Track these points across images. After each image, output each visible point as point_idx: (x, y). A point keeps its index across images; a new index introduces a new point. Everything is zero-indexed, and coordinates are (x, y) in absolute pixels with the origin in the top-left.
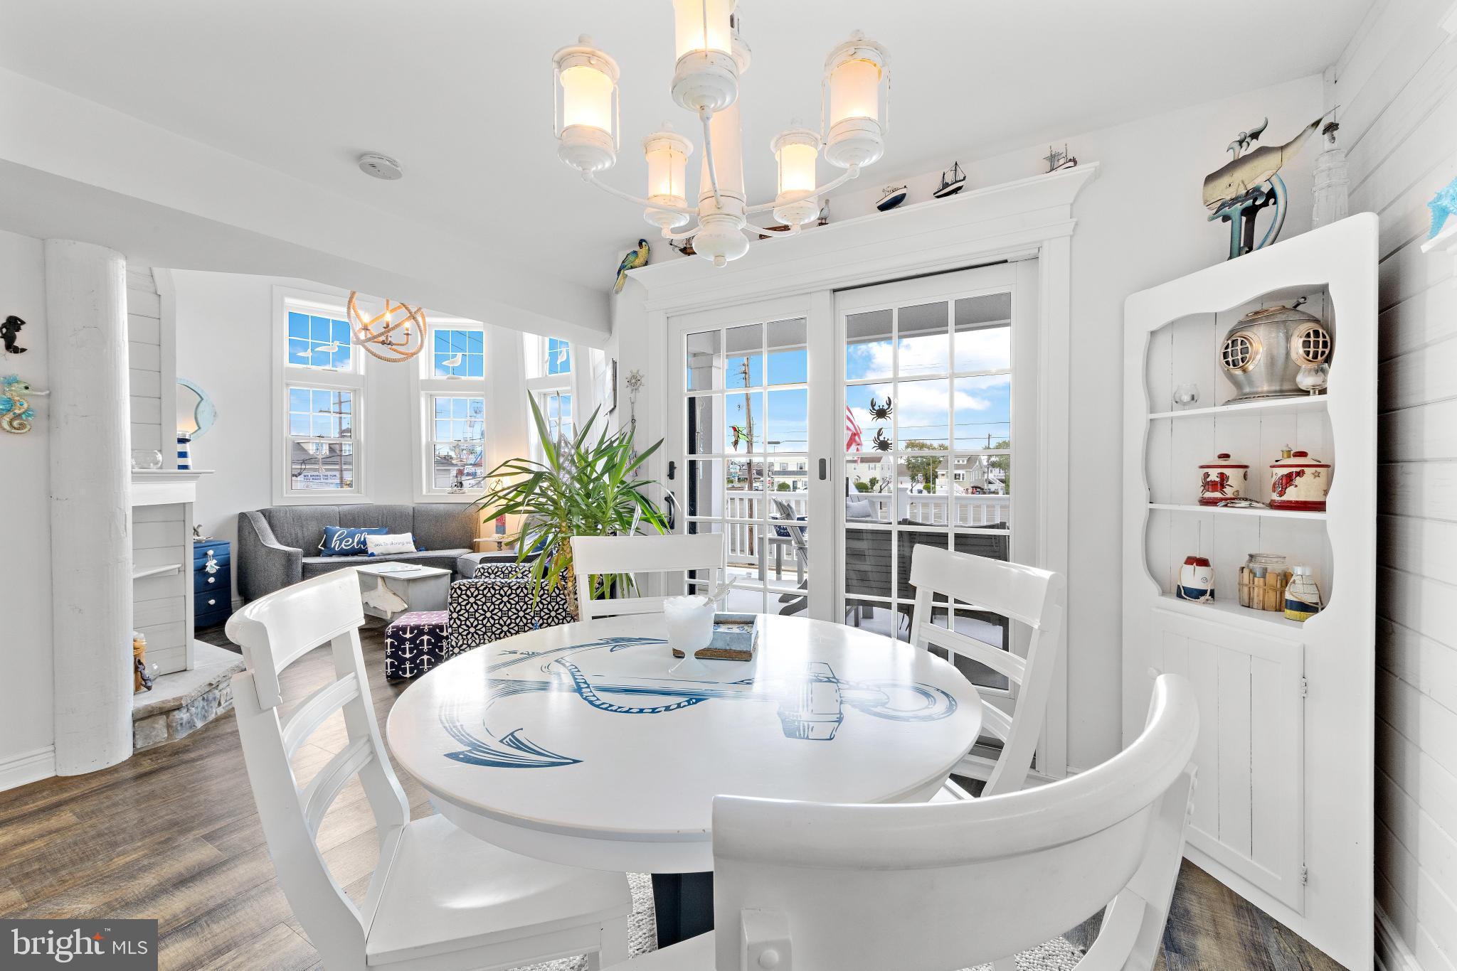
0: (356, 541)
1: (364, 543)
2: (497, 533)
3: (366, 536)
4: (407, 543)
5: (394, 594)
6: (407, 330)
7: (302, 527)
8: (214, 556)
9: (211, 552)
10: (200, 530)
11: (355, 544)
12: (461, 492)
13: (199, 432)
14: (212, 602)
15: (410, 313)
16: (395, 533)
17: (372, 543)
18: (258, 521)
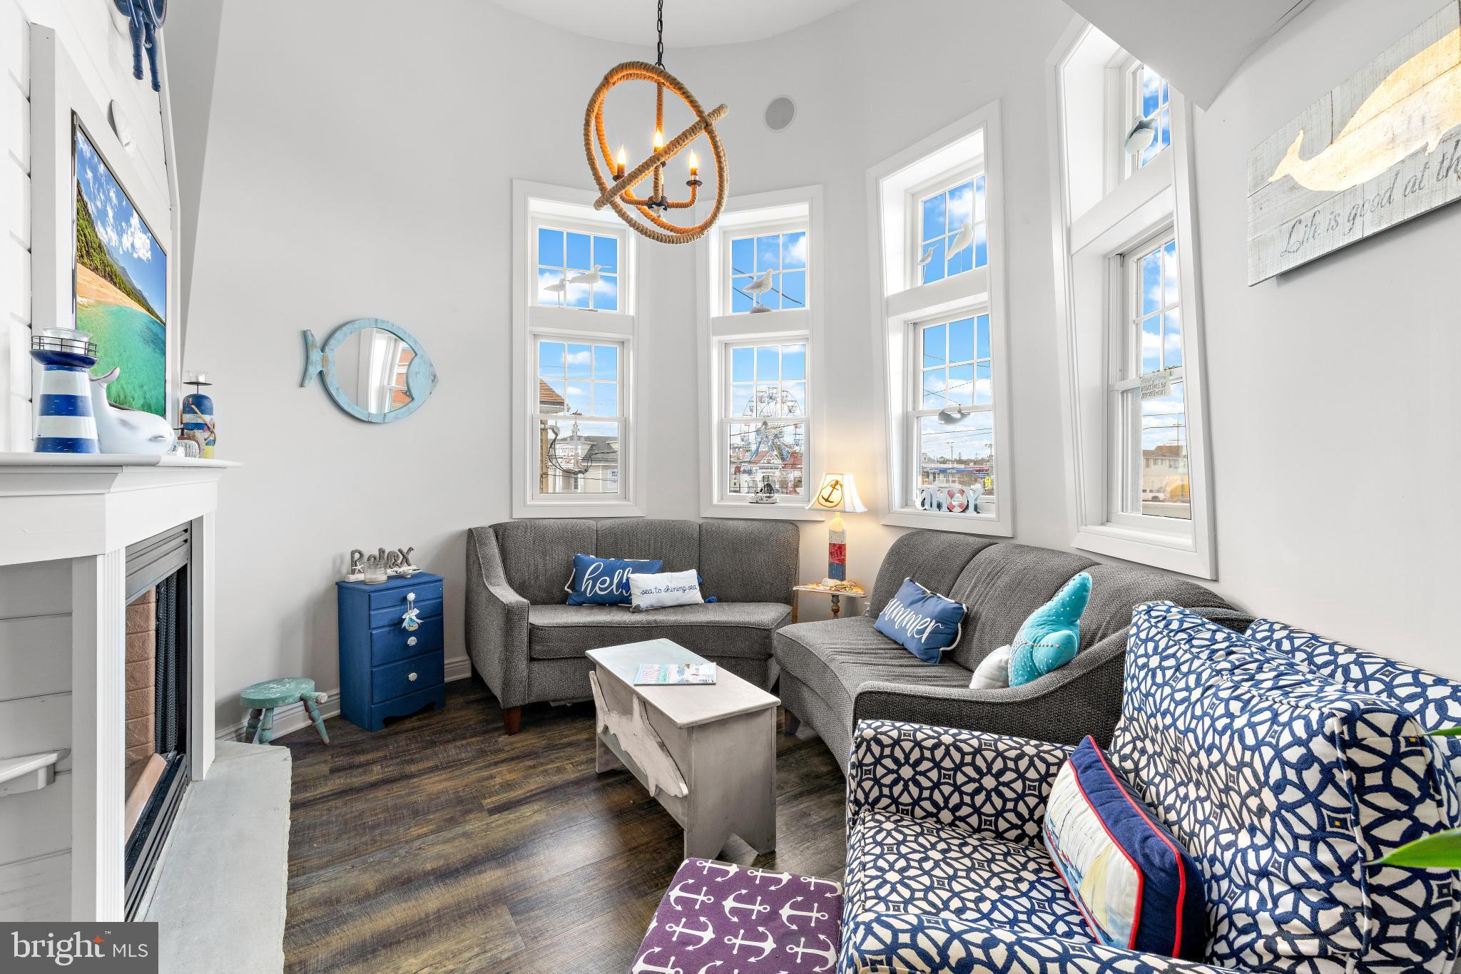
0: (615, 581)
1: (626, 586)
2: (831, 576)
3: (630, 575)
4: (691, 588)
5: (662, 746)
6: (694, 173)
7: (544, 554)
8: (415, 602)
9: (411, 596)
10: (411, 557)
11: (614, 586)
12: (770, 500)
13: (410, 404)
14: (413, 676)
15: (699, 112)
16: (673, 570)
17: (638, 588)
18: (484, 544)
